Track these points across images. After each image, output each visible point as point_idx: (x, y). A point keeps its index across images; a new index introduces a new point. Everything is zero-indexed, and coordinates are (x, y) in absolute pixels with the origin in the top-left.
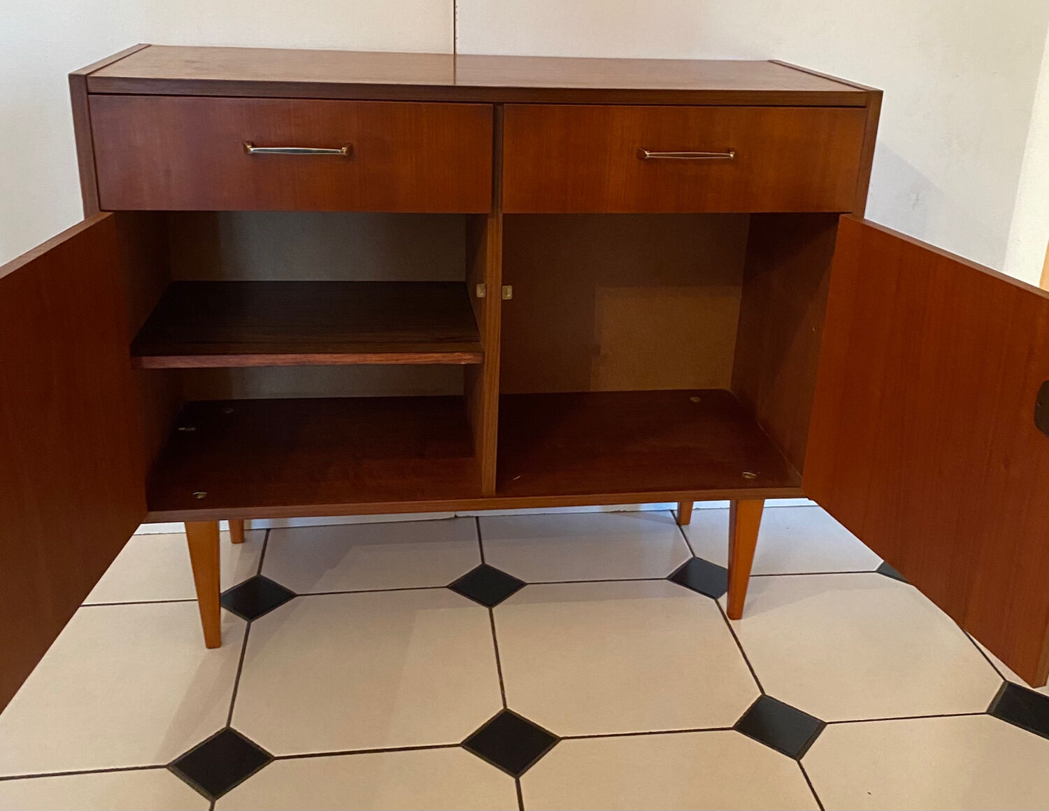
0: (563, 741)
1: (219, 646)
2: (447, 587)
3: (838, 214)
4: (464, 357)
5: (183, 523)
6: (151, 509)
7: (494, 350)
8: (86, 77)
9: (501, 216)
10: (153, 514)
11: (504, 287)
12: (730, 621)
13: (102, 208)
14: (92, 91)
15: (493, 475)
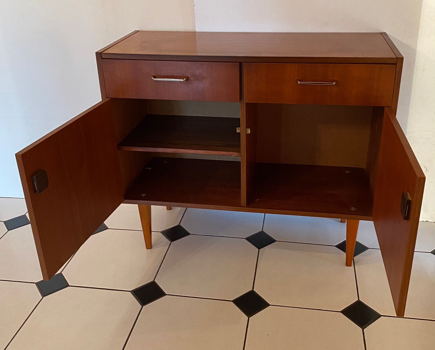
0: (271, 306)
3: (384, 107)
4: (234, 154)
5: (137, 205)
7: (243, 152)
8: (101, 53)
9: (245, 103)
10: (126, 201)
11: (247, 129)
13: (107, 97)
14: (103, 57)
15: (245, 199)
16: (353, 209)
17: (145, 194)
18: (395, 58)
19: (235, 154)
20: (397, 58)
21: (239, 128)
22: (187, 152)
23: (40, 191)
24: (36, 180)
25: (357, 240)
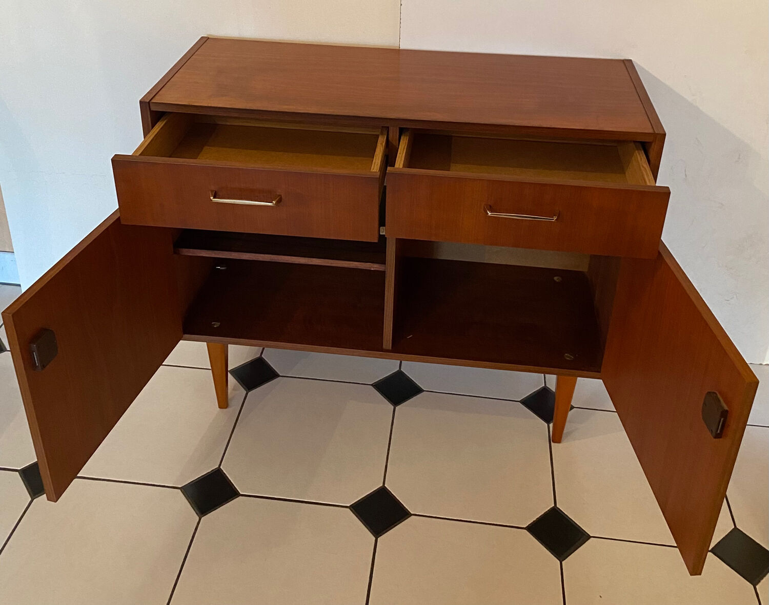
0: (413, 517)
1: (226, 408)
2: (371, 385)
5: (206, 343)
6: (185, 333)
8: (149, 102)
10: (186, 336)
12: (552, 444)
15: (390, 338)
16: (568, 356)
17: (219, 323)
18: (652, 134)
19: (376, 266)
20: (654, 135)
21: (384, 228)
22: (293, 260)
23: (44, 367)
24: (36, 351)
25: (572, 404)
